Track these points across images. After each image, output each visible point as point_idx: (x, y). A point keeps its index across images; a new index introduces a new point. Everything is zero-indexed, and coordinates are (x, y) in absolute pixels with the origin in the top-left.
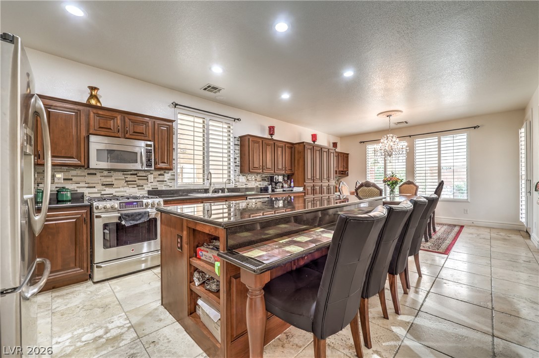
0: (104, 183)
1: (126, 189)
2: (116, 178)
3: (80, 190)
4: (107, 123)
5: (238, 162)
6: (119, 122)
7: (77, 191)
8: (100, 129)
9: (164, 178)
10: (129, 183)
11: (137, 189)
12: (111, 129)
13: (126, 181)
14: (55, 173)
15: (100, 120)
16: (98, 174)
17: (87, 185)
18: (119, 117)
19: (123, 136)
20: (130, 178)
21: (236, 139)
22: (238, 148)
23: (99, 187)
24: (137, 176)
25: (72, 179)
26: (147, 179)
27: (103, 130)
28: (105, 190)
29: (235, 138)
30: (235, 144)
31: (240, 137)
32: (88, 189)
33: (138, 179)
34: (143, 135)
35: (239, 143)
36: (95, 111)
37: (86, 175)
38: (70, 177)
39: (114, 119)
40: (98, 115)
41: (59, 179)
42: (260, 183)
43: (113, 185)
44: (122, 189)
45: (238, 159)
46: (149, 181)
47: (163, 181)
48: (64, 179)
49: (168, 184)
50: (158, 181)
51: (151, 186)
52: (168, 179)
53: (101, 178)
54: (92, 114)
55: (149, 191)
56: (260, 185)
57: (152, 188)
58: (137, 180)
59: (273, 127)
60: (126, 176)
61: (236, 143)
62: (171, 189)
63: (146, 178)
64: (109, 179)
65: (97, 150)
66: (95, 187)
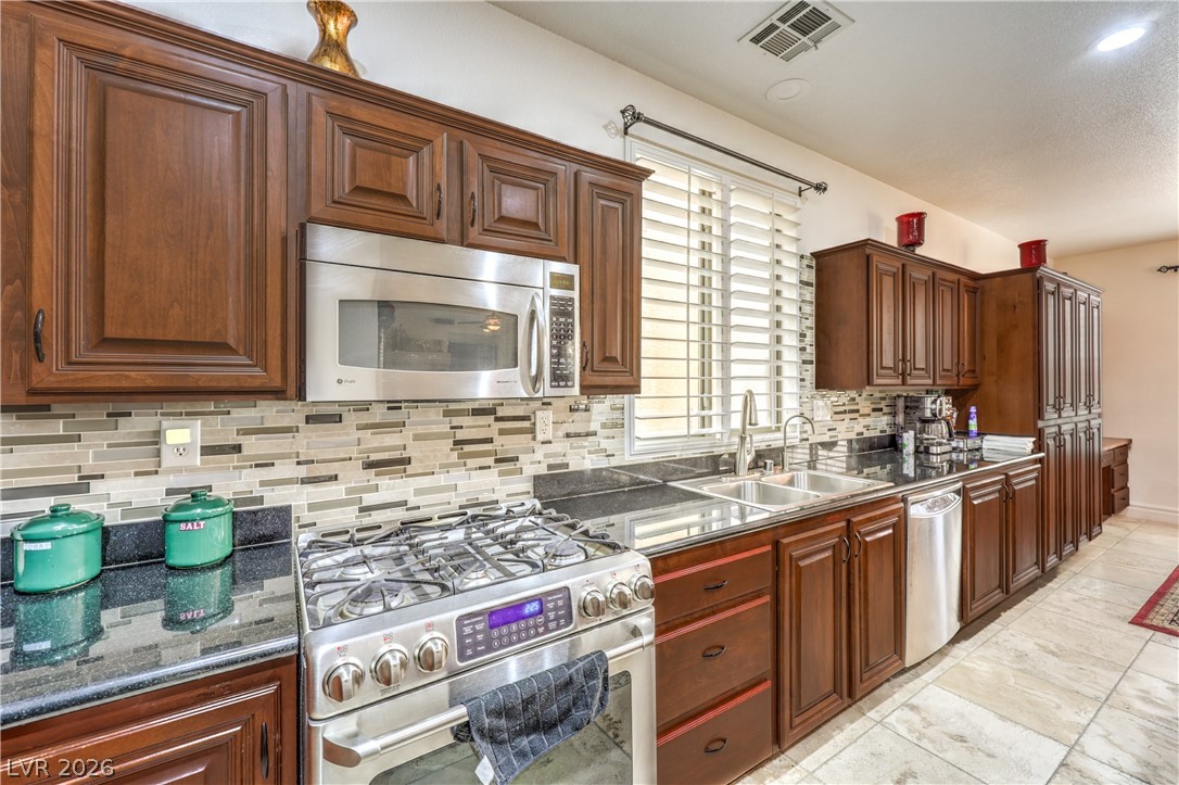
0: (374, 457)
1: (457, 476)
2: (421, 430)
3: (273, 498)
4: (389, 167)
5: (809, 349)
6: (442, 164)
7: (260, 500)
8: (360, 199)
9: (589, 421)
10: (468, 448)
11: (495, 471)
12: (403, 198)
13: (457, 443)
14: (165, 424)
15: (359, 151)
16: (351, 419)
17: (303, 471)
18: (442, 141)
19: (456, 235)
20: (472, 427)
21: (805, 262)
22: (810, 294)
23: (354, 476)
24: (498, 419)
25: (237, 449)
26: (532, 431)
27: (374, 202)
28: (376, 488)
29: (802, 257)
30: (801, 282)
31: (814, 255)
32: (309, 488)
33: (502, 432)
34: (534, 233)
35: (813, 279)
36: (336, 103)
37: (302, 425)
38: (233, 439)
39: (416, 151)
40: (349, 126)
41: (181, 450)
42: (868, 421)
43: (408, 461)
44: (441, 479)
45: (810, 337)
46: (540, 437)
47: (587, 435)
48: (207, 450)
49: (605, 444)
50: (568, 435)
51: (546, 456)
52: (604, 426)
53: (361, 434)
54: (320, 118)
55: (537, 479)
56: (867, 427)
57: (550, 467)
58: (496, 436)
59: (920, 216)
60: (456, 421)
61: (805, 278)
62: (614, 462)
63: (526, 424)
64: (391, 439)
65: (340, 301)
66: (336, 478)
